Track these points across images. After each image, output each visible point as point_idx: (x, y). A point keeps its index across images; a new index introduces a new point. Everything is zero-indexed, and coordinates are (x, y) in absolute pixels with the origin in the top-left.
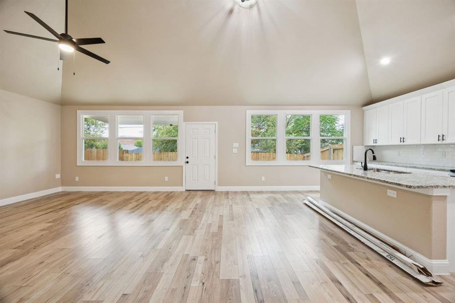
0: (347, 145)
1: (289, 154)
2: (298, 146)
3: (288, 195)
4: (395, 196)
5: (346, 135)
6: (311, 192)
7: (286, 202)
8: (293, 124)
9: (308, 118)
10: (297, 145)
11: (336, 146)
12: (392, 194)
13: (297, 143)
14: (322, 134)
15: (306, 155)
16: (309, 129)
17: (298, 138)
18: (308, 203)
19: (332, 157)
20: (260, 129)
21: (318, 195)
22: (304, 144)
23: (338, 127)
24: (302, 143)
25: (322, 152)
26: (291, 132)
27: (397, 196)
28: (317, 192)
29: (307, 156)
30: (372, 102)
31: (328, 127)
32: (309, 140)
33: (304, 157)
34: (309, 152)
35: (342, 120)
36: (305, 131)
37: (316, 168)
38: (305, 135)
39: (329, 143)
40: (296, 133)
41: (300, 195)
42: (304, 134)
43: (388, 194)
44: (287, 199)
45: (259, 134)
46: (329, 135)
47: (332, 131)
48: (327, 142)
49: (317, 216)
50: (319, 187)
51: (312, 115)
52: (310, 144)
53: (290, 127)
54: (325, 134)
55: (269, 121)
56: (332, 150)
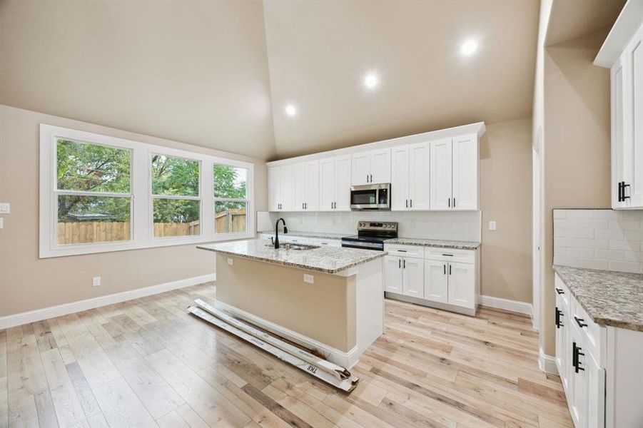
0: (250, 210)
1: (162, 224)
2: (179, 209)
3: (159, 304)
4: (312, 282)
5: (249, 197)
6: (201, 286)
7: (153, 320)
8: (170, 174)
9: (195, 165)
10: (177, 207)
11: (236, 211)
12: (309, 279)
13: (177, 205)
14: (217, 192)
15: (193, 223)
16: (197, 183)
17: (178, 196)
18: (195, 311)
19: (230, 226)
20: (101, 175)
21: (213, 289)
22: (189, 206)
23: (237, 184)
24: (186, 205)
25: (217, 219)
26: (167, 185)
27: (314, 281)
28: (211, 283)
29: (195, 226)
30: (275, 157)
31: (224, 183)
32: (197, 202)
33: (190, 227)
34: (198, 218)
35: (242, 175)
36: (191, 187)
37: (210, 250)
38: (190, 192)
39: (226, 206)
40: (176, 188)
41: (183, 298)
42: (189, 190)
43: (305, 280)
44: (155, 313)
45: (95, 184)
46: (225, 194)
47: (229, 189)
48: (223, 204)
49: (212, 333)
50: (215, 274)
51: (201, 161)
52: (199, 207)
53: (165, 177)
54: (220, 193)
55: (120, 162)
56: (231, 216)
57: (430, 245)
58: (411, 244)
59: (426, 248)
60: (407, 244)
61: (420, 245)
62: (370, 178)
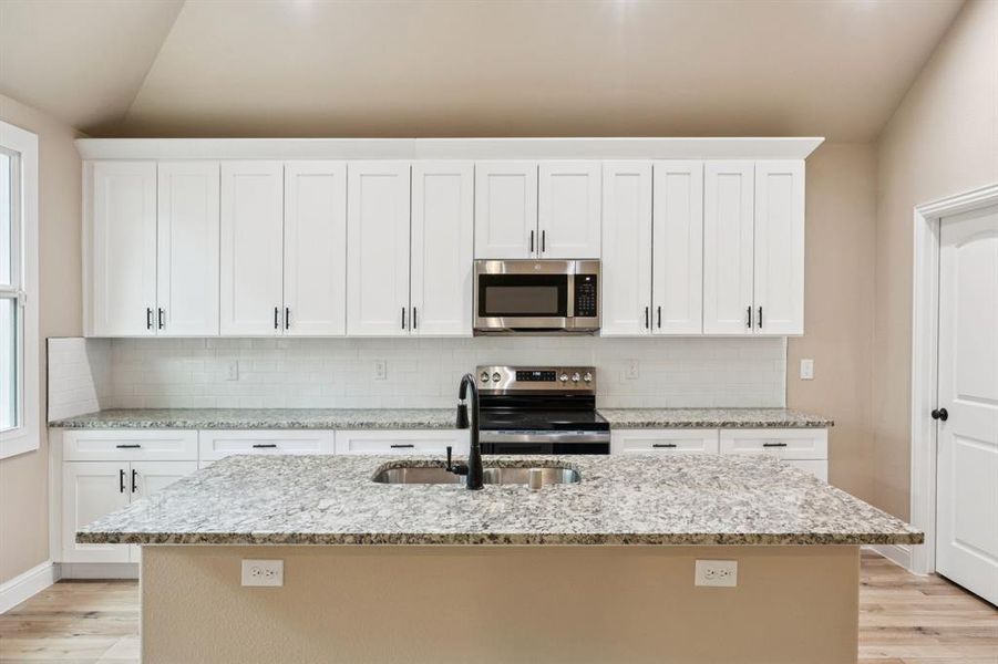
0: (25, 333)
57: (734, 425)
58: (687, 425)
59: (724, 431)
60: (676, 425)
61: (711, 425)
62: (537, 240)
